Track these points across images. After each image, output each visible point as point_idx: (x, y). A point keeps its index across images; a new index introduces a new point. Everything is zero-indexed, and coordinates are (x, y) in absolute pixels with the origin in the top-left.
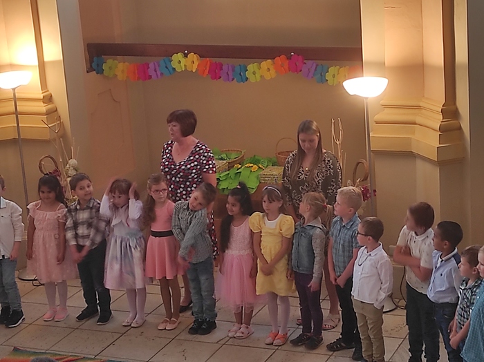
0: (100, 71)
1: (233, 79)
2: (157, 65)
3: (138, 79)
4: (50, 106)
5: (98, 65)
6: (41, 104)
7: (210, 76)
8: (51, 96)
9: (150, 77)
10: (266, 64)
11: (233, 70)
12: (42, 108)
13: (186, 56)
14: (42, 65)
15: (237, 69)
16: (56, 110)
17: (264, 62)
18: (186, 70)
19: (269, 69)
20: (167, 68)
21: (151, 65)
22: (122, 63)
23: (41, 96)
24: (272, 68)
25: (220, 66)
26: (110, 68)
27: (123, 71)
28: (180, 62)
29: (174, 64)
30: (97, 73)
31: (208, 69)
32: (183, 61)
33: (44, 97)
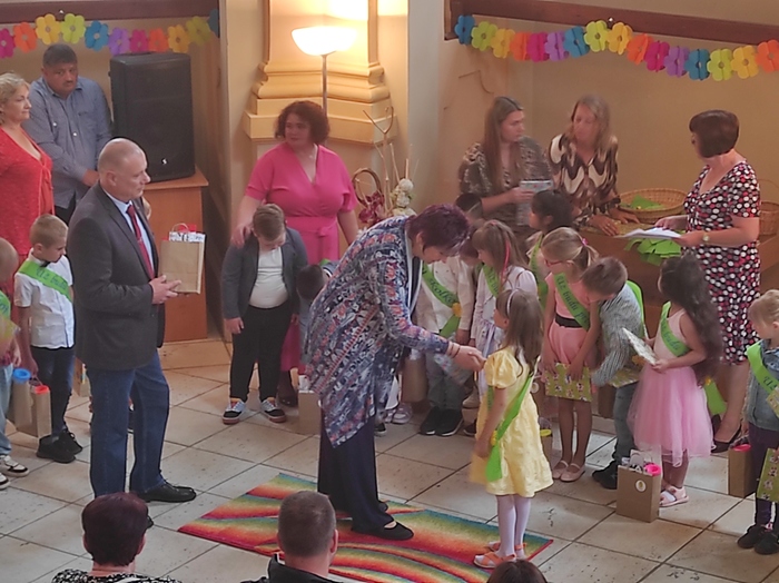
0: (466, 39)
1: (684, 73)
2: (559, 38)
3: (528, 57)
4: (379, 89)
5: (464, 30)
6: (366, 84)
7: (645, 63)
8: (383, 73)
9: (547, 57)
10: (743, 52)
11: (686, 58)
12: (366, 90)
13: (610, 27)
14: (374, 22)
15: (694, 57)
16: (388, 97)
17: (740, 49)
18: (607, 49)
19: (746, 62)
20: (575, 43)
21: (551, 38)
22: (503, 30)
23: (367, 72)
24: (752, 59)
25: (664, 49)
26: (484, 36)
27: (503, 43)
28: (598, 36)
29: (589, 39)
30: (462, 43)
31: (644, 52)
32: (605, 34)
33: (371, 73)
